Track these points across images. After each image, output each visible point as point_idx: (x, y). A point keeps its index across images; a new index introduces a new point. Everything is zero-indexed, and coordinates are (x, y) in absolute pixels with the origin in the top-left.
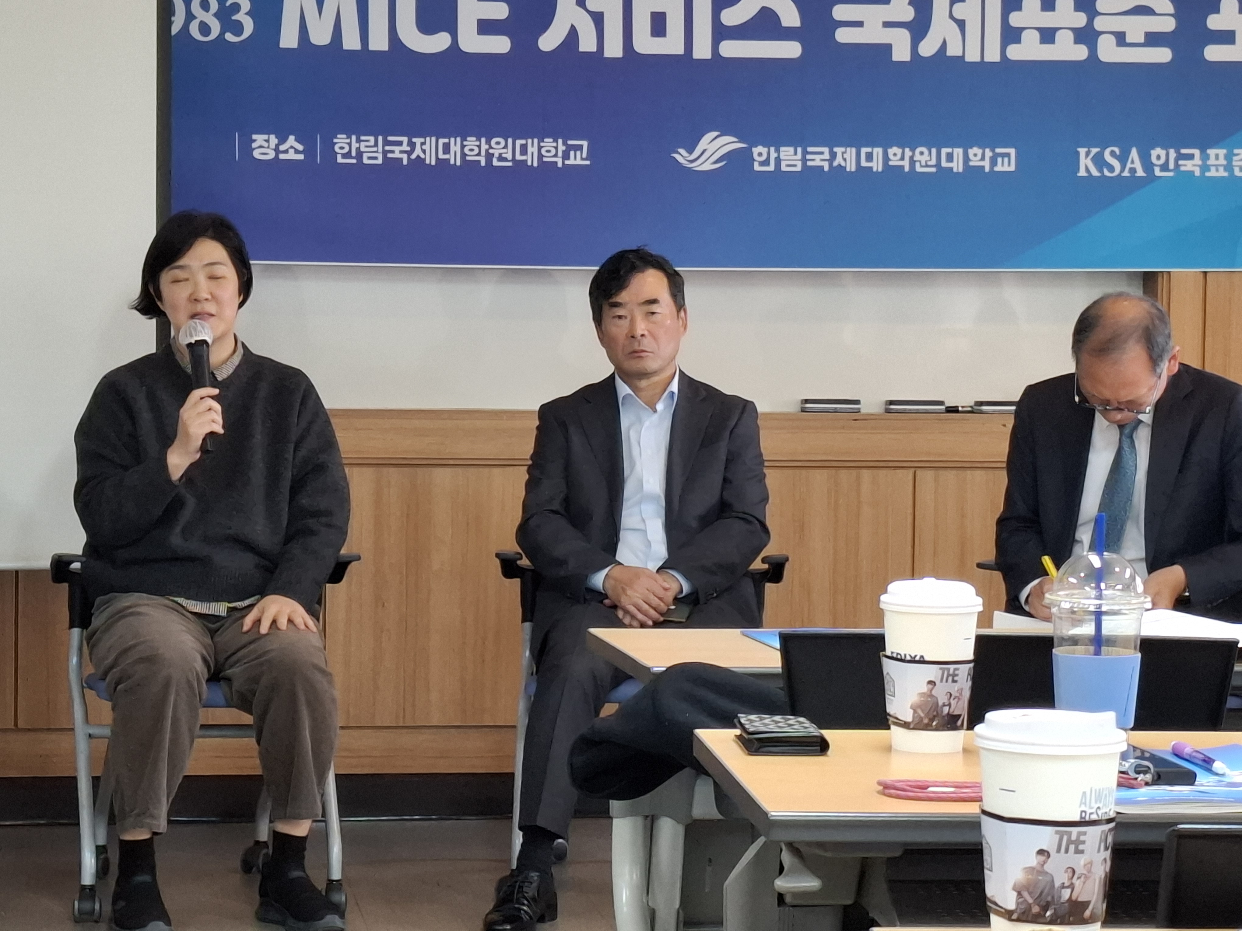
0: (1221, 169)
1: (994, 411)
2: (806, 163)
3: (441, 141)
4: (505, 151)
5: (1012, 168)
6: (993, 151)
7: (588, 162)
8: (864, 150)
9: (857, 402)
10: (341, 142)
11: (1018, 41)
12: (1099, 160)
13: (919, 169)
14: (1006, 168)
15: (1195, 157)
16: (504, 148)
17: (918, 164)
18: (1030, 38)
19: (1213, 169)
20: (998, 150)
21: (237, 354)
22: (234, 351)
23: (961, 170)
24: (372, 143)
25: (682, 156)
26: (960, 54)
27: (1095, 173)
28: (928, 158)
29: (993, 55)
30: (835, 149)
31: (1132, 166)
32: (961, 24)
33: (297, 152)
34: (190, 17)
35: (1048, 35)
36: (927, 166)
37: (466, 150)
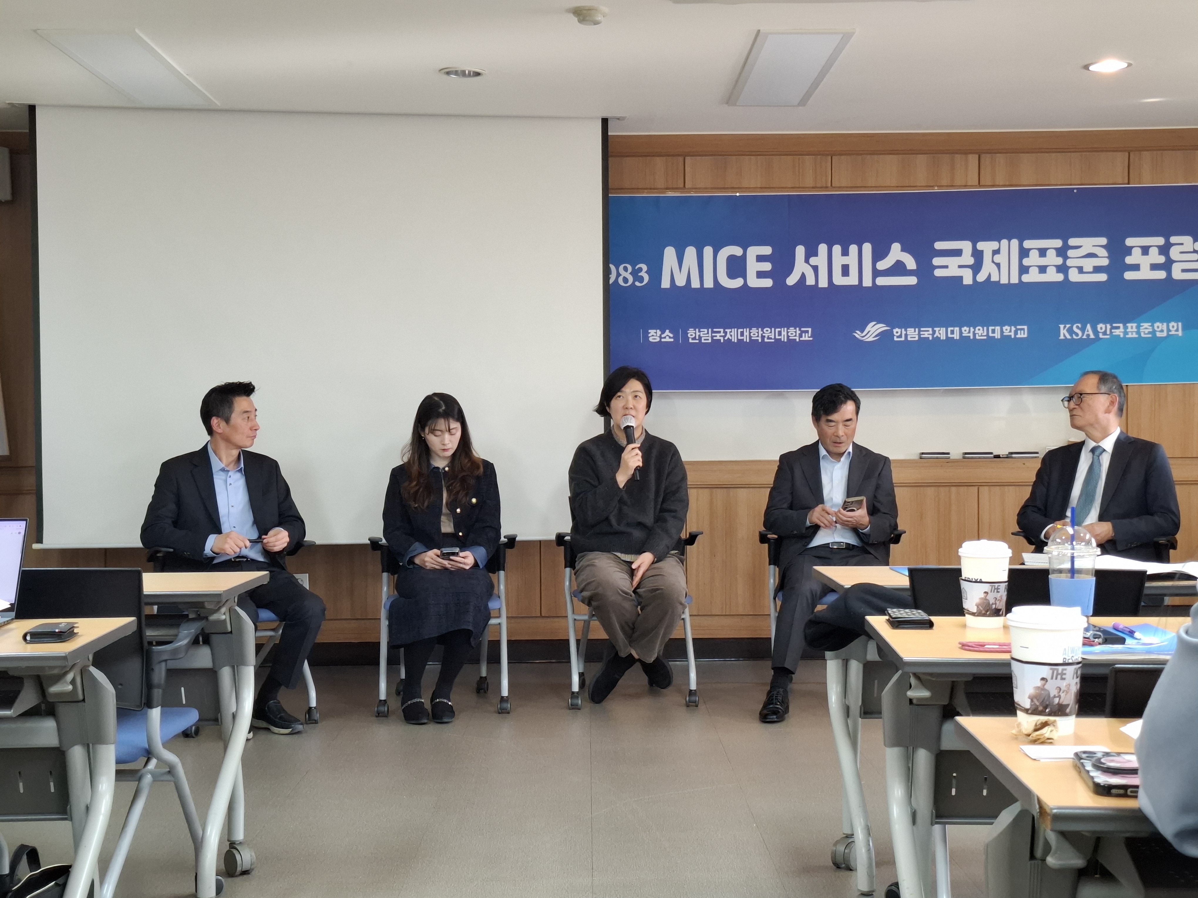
0: (1134, 333)
1: (1019, 457)
2: (920, 336)
3: (740, 330)
4: (770, 334)
5: (1026, 336)
6: (1015, 327)
7: (811, 339)
8: (950, 329)
10: (691, 333)
11: (1027, 272)
12: (1071, 331)
13: (977, 337)
14: (1022, 336)
15: (1121, 328)
16: (770, 333)
17: (977, 335)
19: (1130, 333)
21: (642, 435)
22: (642, 433)
23: (999, 337)
24: (706, 332)
25: (858, 335)
26: (998, 280)
27: (1068, 337)
28: (982, 332)
29: (1015, 280)
30: (935, 329)
31: (1088, 333)
32: (998, 265)
33: (670, 337)
34: (618, 275)
35: (1043, 269)
36: (982, 336)
37: (752, 335)
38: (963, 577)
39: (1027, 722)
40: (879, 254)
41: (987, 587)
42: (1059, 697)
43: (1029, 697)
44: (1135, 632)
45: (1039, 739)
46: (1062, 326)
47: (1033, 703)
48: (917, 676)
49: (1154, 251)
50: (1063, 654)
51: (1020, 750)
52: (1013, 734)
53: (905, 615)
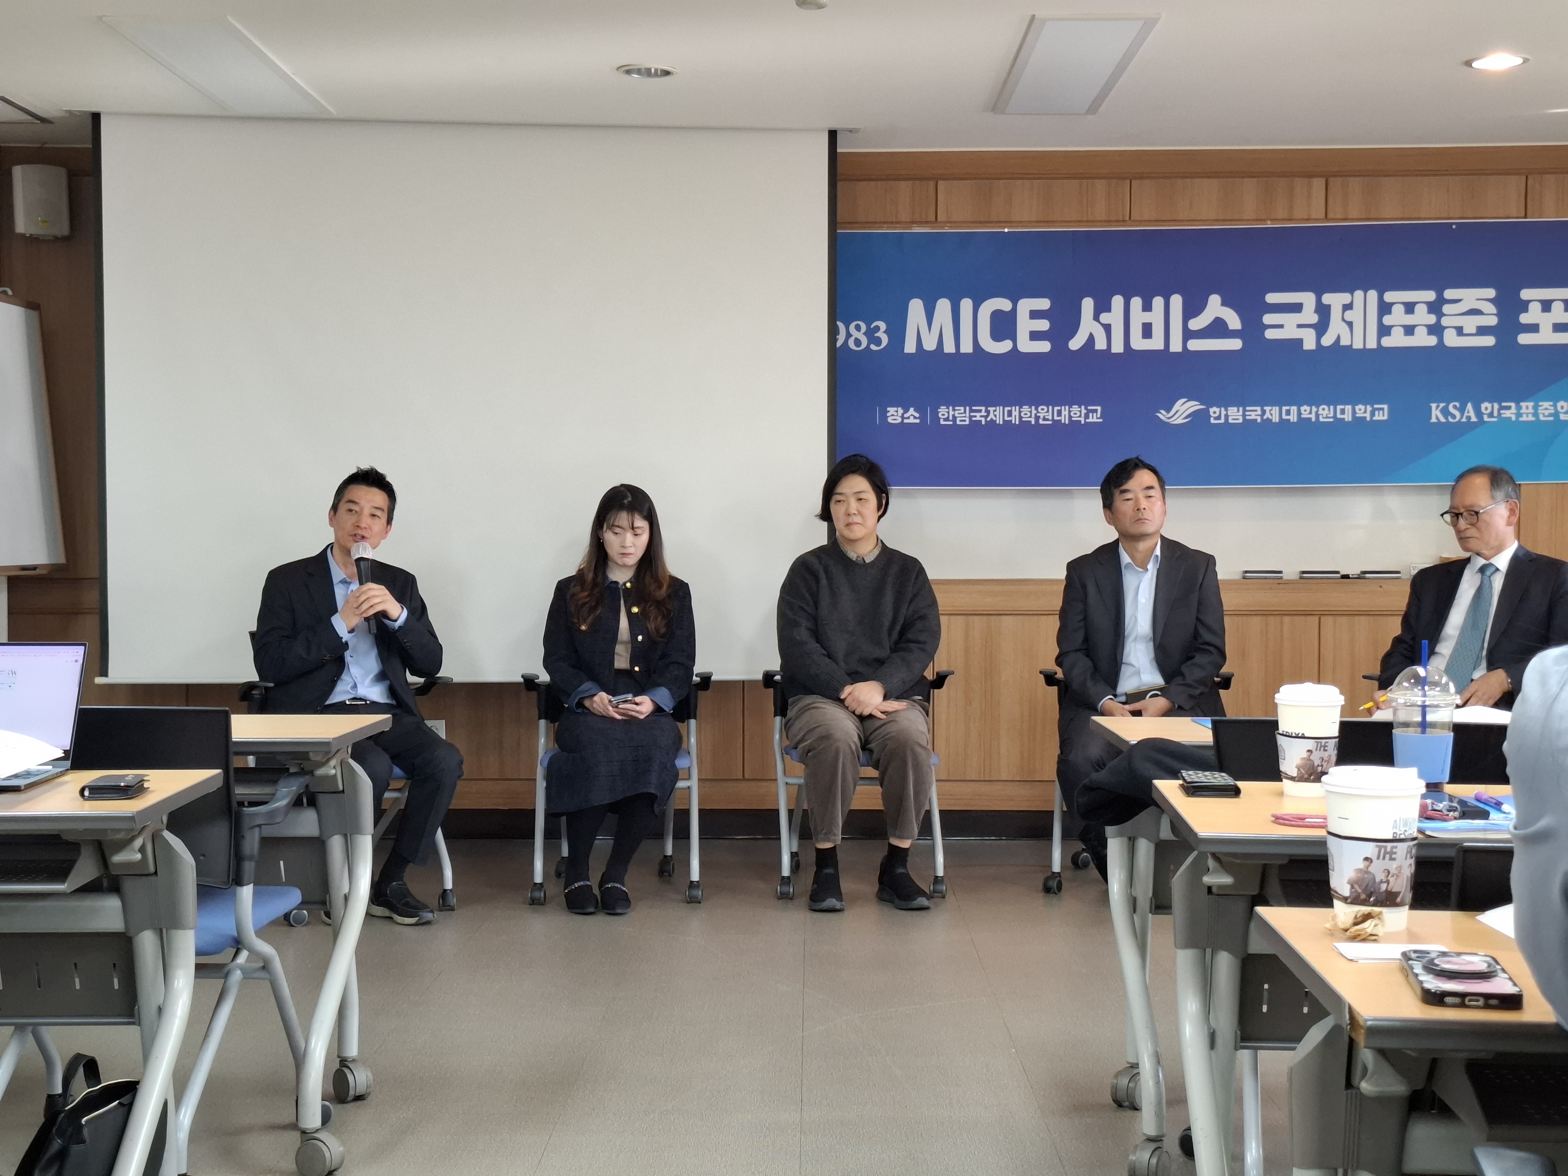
0: (1530, 415)
1: (1374, 577)
2: (1245, 417)
3: (1007, 409)
4: (1047, 414)
5: (1385, 418)
6: (1372, 406)
7: (1101, 420)
8: (1284, 408)
9: (1280, 572)
10: (943, 411)
11: (1389, 334)
12: (1445, 412)
13: (1321, 419)
14: (1381, 418)
15: (1512, 407)
16: (1047, 412)
17: (1321, 417)
18: (1397, 333)
19: (1524, 416)
21: (877, 547)
22: (876, 545)
23: (1350, 419)
24: (962, 411)
25: (1162, 415)
26: (1349, 343)
27: (1443, 420)
28: (1328, 413)
29: (1372, 344)
30: (1265, 408)
31: (1468, 414)
32: (1350, 324)
33: (915, 418)
34: (849, 335)
35: (1409, 330)
36: (1327, 417)
37: (1022, 414)
38: (1280, 732)
39: (1345, 913)
40: (1192, 310)
41: (1311, 745)
42: (1388, 882)
43: (1349, 883)
44: (1502, 804)
45: (1359, 935)
46: (1434, 406)
47: (1353, 890)
48: (1215, 856)
49: (1558, 307)
50: (1394, 827)
51: (1334, 948)
52: (1327, 928)
53: (1203, 779)
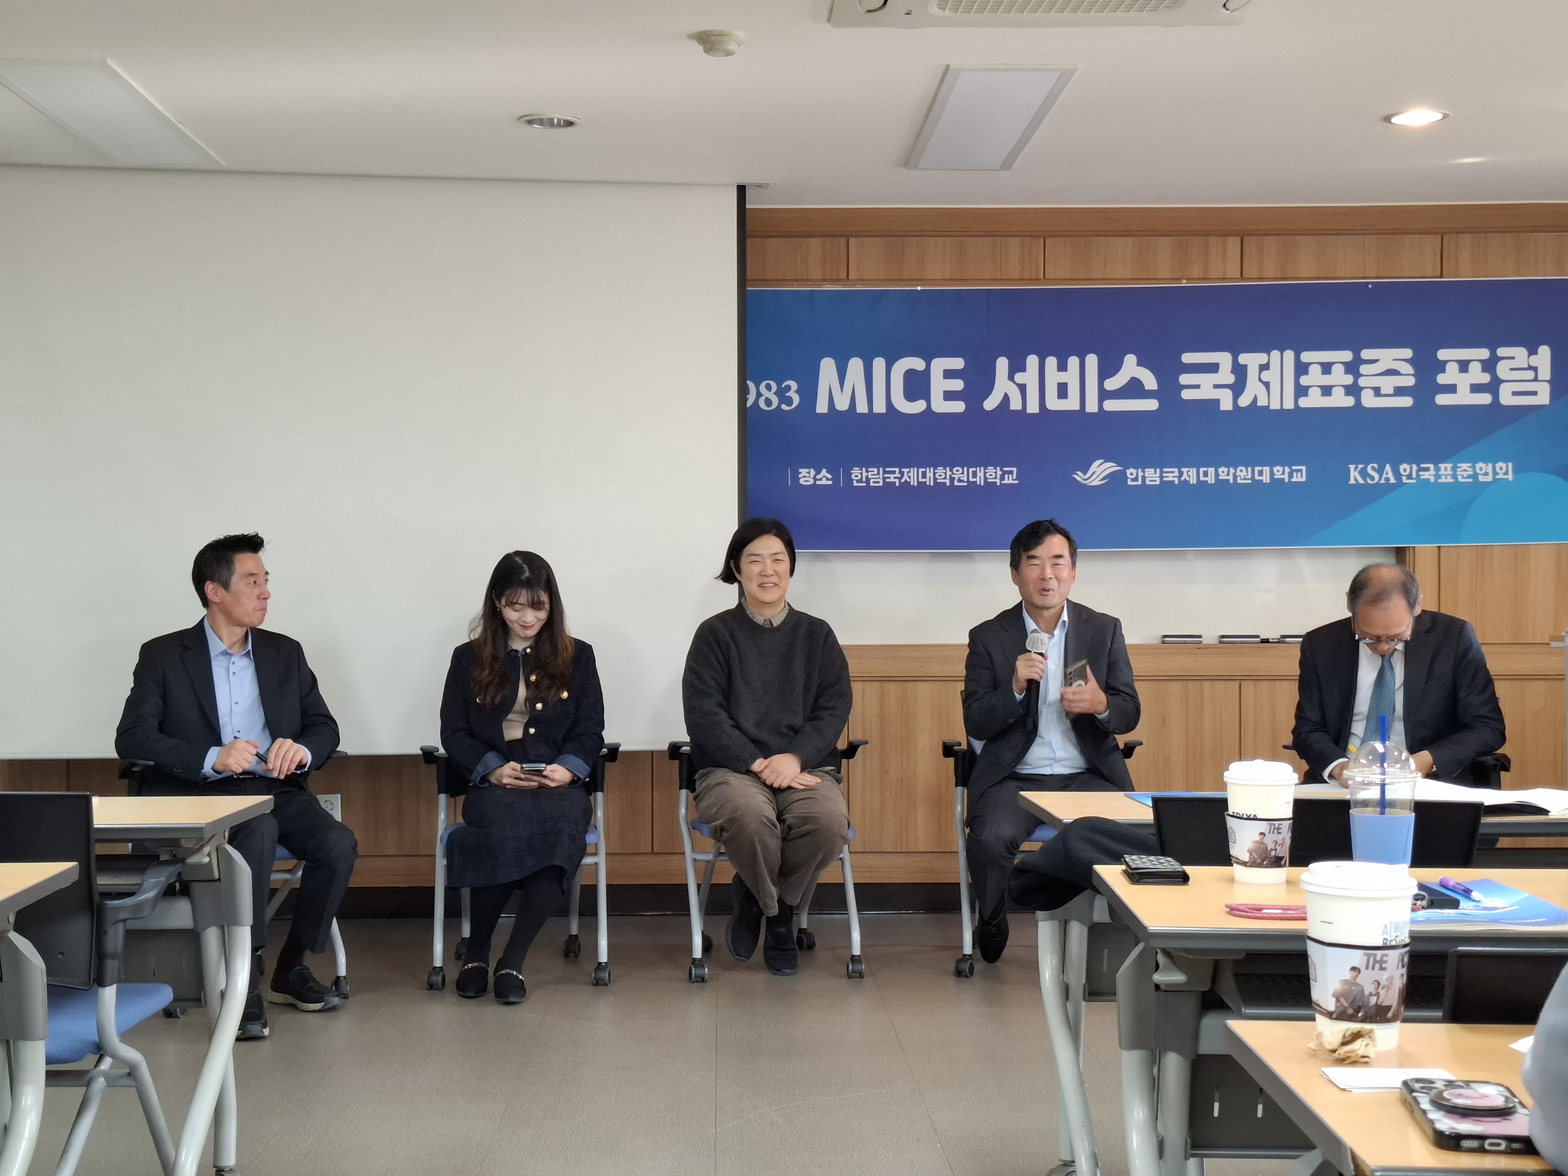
0: (1449, 477)
1: (1294, 641)
2: (1163, 479)
3: (921, 470)
4: (962, 475)
5: (1304, 479)
6: (1290, 467)
7: (1017, 482)
8: (1202, 470)
9: (1200, 637)
10: (856, 473)
11: (1306, 395)
12: (1364, 473)
13: (1239, 481)
14: (1299, 479)
15: (1431, 469)
16: (961, 474)
17: (1239, 478)
18: (1315, 393)
19: (1443, 477)
20: (1294, 468)
21: (785, 609)
23: (1268, 481)
24: (876, 472)
25: (1079, 477)
26: (1266, 404)
27: (1361, 481)
28: (1246, 474)
29: (1289, 405)
30: (1182, 469)
31: (1387, 476)
32: (1267, 385)
33: (827, 479)
34: (759, 395)
35: (1327, 391)
36: (1245, 479)
37: (937, 476)
38: (1230, 813)
39: (1332, 1032)
40: (1107, 370)
41: (1263, 827)
42: (1378, 995)
43: (1334, 995)
44: (1472, 891)
45: (1348, 1057)
46: (1352, 467)
47: (1339, 1004)
48: (1166, 952)
49: (1475, 367)
50: (1384, 933)
51: (1322, 1073)
52: (1311, 1049)
53: (1149, 865)
